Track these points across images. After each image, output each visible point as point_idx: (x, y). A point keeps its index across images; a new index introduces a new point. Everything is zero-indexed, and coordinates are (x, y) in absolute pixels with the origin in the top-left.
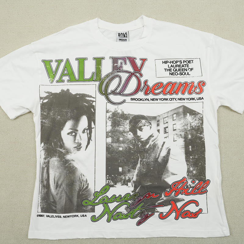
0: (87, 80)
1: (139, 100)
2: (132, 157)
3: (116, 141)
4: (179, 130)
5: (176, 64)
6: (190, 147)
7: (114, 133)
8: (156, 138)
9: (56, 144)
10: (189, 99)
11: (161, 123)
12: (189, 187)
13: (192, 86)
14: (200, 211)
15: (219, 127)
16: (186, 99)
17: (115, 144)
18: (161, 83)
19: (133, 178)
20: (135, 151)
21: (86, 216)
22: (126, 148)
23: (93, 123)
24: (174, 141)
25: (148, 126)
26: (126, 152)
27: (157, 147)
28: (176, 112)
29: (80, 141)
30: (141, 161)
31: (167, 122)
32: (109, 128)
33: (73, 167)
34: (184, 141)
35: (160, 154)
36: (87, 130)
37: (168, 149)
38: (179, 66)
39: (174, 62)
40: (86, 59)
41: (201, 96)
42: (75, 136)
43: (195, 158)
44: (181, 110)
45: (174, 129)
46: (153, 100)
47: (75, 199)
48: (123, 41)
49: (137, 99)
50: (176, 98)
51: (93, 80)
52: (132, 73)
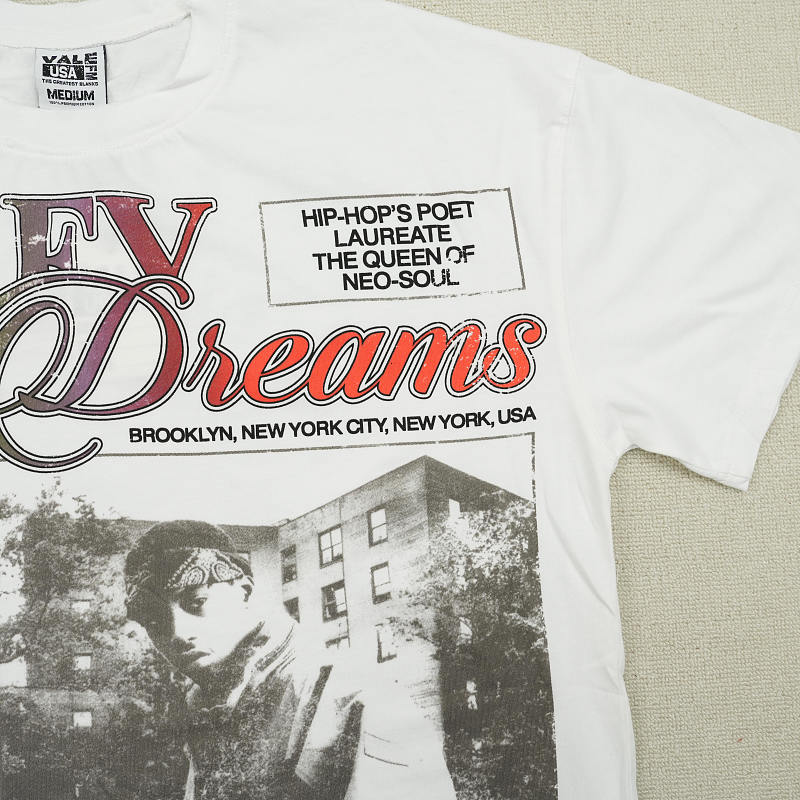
2: (151, 763)
3: (54, 676)
4: (406, 599)
5: (378, 225)
6: (471, 687)
7: (40, 632)
8: (281, 650)
10: (458, 421)
11: (307, 565)
13: (471, 348)
15: (623, 565)
16: (438, 423)
17: (47, 695)
18: (299, 339)
20: (165, 731)
22: (114, 714)
24: (380, 659)
25: (231, 581)
26: (114, 735)
27: (286, 696)
28: (384, 496)
30: (199, 783)
31: (339, 558)
32: (13, 606)
34: (435, 657)
35: (303, 734)
37: (347, 709)
38: (396, 235)
39: (369, 216)
41: (519, 400)
43: (497, 749)
44: (413, 485)
45: (379, 592)
46: (255, 432)
48: (72, 101)
49: (163, 435)
50: (385, 420)
52: (133, 284)
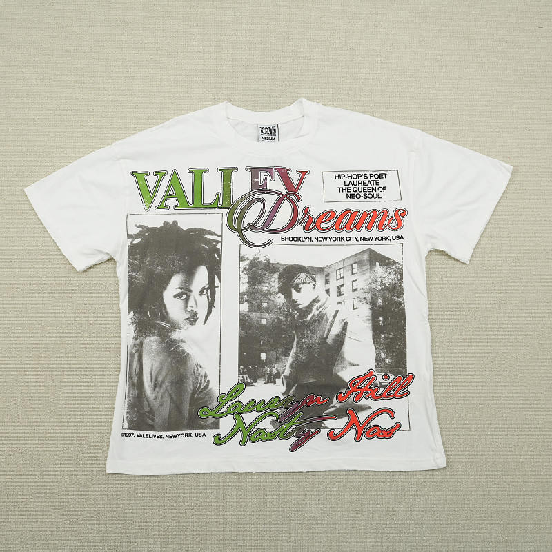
0: (208, 206)
1: (295, 239)
2: (284, 336)
3: (256, 308)
4: (362, 291)
5: (357, 180)
6: (381, 319)
7: (252, 295)
8: (324, 304)
9: (153, 314)
10: (380, 239)
11: (332, 279)
12: (379, 386)
13: (384, 217)
14: (397, 426)
15: (428, 285)
16: (374, 239)
17: (254, 314)
18: (333, 212)
19: (284, 371)
20: (288, 326)
21: (204, 435)
22: (273, 321)
23: (216, 278)
24: (354, 309)
25: (309, 283)
26: (273, 327)
27: (325, 318)
28: (357, 260)
29: (195, 309)
30: (298, 342)
31: (343, 277)
32: (245, 287)
33: (184, 352)
34: (370, 309)
35: (329, 330)
36: (207, 289)
37: (343, 323)
38: (363, 183)
39: (355, 177)
40: (205, 170)
41: (398, 233)
42: (187, 300)
43: (388, 338)
44: (365, 257)
45: (354, 288)
46: (318, 239)
47: (186, 407)
48: (268, 140)
49: (291, 239)
50: (358, 237)
51: (218, 207)
52: (284, 194)
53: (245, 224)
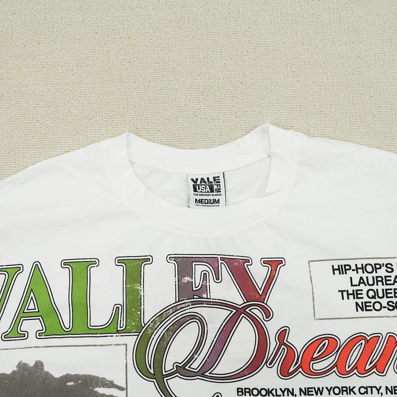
0: (100, 331)
1: (263, 392)
5: (374, 274)
38: (385, 280)
39: (369, 269)
40: (93, 262)
46: (307, 392)
48: (208, 204)
49: (255, 392)
50: (380, 387)
51: (118, 332)
52: (240, 307)
53: (169, 365)
